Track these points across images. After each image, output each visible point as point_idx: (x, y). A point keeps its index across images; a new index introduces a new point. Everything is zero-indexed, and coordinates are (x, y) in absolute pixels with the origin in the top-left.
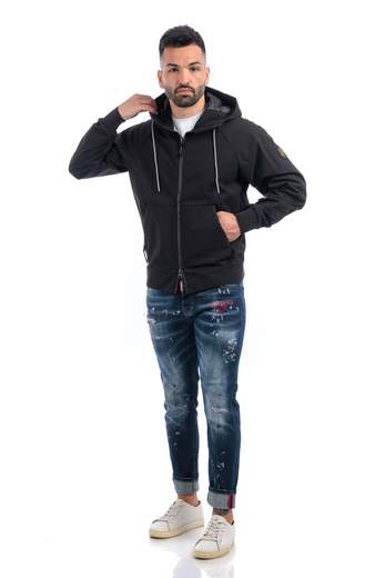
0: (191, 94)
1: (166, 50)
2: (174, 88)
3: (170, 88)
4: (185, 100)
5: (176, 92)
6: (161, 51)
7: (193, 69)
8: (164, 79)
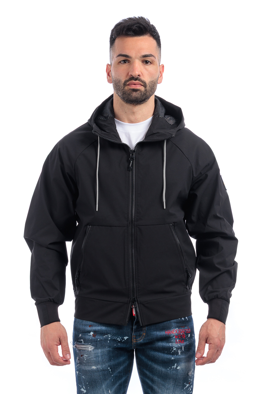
0: (142, 89)
1: (117, 41)
2: (123, 81)
3: (119, 81)
4: (135, 94)
5: (125, 84)
6: (112, 41)
7: (146, 62)
8: (113, 73)
